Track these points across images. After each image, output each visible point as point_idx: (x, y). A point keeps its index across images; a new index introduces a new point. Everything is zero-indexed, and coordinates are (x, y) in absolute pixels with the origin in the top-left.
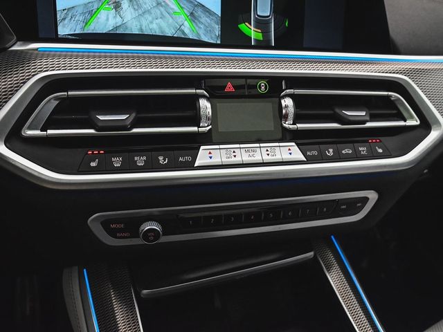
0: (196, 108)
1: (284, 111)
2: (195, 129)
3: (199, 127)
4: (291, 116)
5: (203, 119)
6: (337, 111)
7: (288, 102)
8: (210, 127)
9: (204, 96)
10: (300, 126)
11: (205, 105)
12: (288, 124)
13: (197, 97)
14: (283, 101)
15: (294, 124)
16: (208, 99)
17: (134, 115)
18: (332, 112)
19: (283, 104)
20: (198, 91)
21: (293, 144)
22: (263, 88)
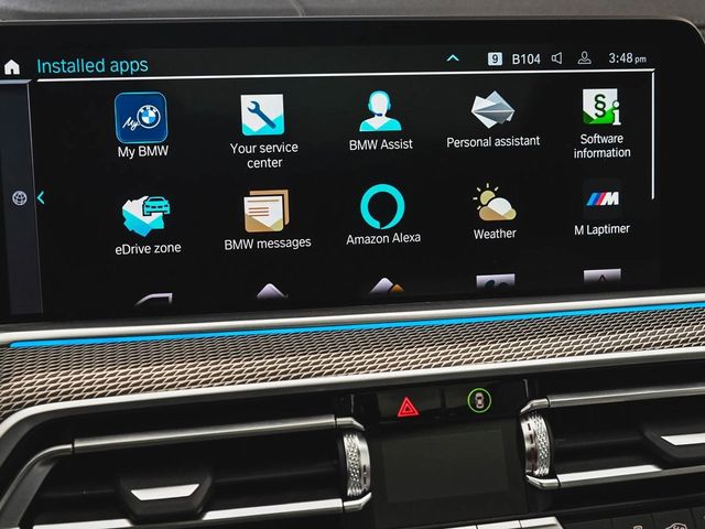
0: (339, 455)
1: (528, 445)
2: (336, 503)
3: (346, 498)
4: (544, 453)
5: (354, 477)
6: (649, 434)
7: (534, 427)
8: (369, 496)
9: (351, 430)
10: (564, 478)
11: (357, 449)
12: (540, 478)
13: (340, 432)
14: (524, 425)
15: (552, 475)
16: (363, 435)
17: (208, 483)
18: (638, 438)
19: (526, 432)
20: (341, 421)
21: (552, 520)
22: (480, 402)
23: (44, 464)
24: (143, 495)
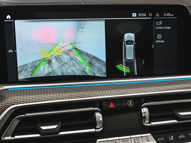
0: (94, 118)
1: (143, 115)
2: (93, 130)
3: (96, 129)
4: (147, 117)
5: (98, 124)
6: (175, 112)
7: (145, 110)
8: (102, 128)
9: (97, 111)
10: (153, 123)
11: (99, 116)
12: (146, 123)
13: (95, 111)
14: (142, 110)
15: (150, 123)
16: (100, 112)
17: (60, 125)
18: (171, 113)
19: (143, 112)
20: (95, 109)
21: (150, 134)
22: (131, 104)
23: (17, 120)
24: (43, 128)
